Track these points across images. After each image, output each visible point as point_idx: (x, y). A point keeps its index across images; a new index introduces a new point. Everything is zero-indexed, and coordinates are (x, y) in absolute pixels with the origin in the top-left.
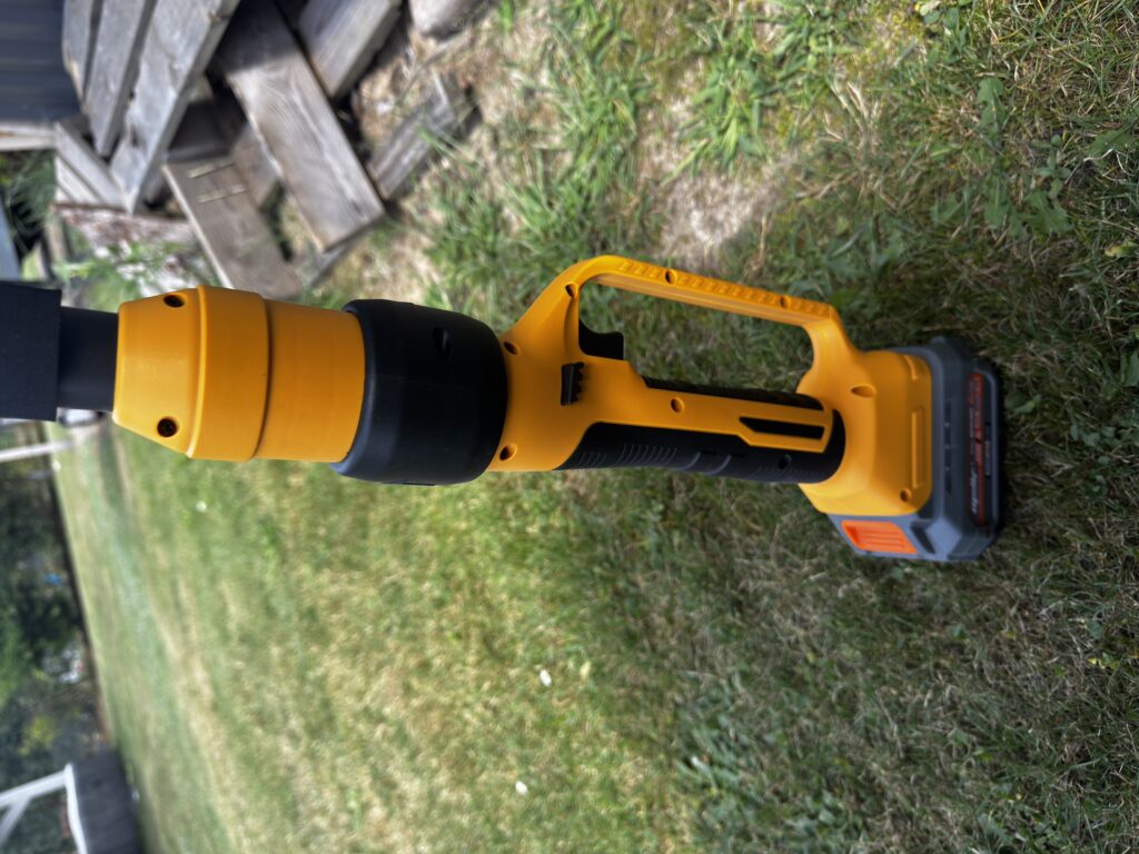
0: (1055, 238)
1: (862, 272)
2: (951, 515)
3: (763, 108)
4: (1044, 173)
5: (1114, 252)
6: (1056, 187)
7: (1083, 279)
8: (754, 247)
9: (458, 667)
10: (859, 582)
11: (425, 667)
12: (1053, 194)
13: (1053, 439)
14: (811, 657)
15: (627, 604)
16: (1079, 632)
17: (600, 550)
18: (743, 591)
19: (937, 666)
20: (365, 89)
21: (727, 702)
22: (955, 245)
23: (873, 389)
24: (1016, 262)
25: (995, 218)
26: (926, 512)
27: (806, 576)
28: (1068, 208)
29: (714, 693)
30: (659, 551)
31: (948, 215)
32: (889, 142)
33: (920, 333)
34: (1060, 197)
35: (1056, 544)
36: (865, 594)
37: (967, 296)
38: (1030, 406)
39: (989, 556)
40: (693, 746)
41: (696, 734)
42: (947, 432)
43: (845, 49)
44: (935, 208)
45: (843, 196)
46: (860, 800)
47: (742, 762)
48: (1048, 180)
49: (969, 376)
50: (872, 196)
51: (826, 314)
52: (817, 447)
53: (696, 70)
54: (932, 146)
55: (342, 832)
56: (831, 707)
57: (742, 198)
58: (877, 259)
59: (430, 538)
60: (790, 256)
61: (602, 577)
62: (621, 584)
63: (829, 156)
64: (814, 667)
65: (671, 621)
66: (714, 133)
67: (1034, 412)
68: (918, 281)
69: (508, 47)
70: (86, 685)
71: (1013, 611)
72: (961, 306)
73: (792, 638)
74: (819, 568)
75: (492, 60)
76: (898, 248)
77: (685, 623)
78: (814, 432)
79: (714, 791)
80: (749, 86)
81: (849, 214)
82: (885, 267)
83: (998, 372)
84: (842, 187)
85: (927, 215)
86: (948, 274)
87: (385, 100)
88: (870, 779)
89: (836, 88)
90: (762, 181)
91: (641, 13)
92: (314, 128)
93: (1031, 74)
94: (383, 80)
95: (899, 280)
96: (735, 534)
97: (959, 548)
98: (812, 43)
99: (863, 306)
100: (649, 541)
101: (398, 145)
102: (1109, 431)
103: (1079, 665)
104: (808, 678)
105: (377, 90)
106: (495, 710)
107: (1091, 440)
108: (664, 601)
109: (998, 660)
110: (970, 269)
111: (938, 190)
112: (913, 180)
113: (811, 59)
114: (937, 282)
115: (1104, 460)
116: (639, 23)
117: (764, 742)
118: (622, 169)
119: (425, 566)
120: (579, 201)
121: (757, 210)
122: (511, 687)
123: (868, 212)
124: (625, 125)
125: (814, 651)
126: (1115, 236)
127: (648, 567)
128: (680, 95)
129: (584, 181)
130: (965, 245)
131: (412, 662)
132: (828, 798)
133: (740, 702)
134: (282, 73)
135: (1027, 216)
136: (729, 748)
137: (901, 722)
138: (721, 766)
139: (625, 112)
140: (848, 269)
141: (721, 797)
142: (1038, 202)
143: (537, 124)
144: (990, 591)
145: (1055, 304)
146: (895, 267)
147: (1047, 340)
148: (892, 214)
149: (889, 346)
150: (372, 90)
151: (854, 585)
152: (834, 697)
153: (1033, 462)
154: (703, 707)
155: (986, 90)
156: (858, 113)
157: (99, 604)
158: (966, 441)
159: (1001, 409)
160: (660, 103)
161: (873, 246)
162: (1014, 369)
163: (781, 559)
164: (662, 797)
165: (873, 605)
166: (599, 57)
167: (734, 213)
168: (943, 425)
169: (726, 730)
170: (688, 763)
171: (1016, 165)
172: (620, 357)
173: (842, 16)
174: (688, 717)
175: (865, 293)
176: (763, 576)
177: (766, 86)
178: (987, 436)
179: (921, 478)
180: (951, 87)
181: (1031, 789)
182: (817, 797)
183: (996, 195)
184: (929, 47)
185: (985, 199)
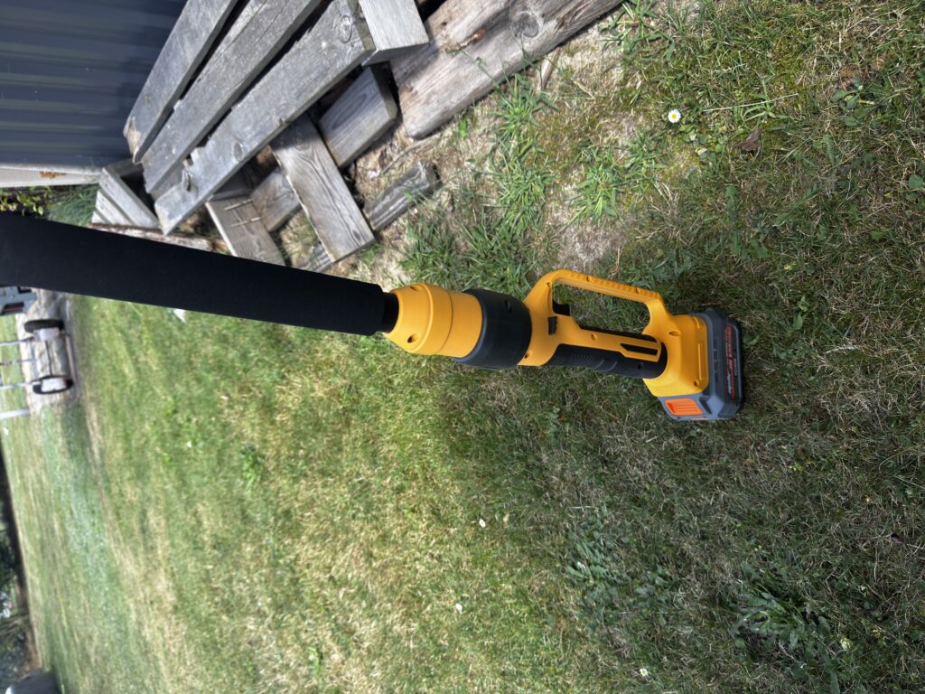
0: (762, 261)
1: (670, 277)
2: (718, 394)
3: (618, 192)
4: (757, 231)
5: (788, 268)
6: (762, 237)
7: (776, 280)
8: (613, 263)
9: (410, 533)
10: (673, 439)
11: (384, 538)
12: (761, 240)
13: (766, 356)
14: (647, 486)
15: (535, 473)
16: (784, 454)
17: (516, 441)
18: (608, 454)
19: (716, 482)
20: (361, 163)
21: (599, 522)
22: (716, 264)
23: (679, 332)
24: (745, 272)
25: (735, 251)
26: (706, 392)
27: (644, 441)
28: (768, 247)
29: (591, 519)
30: (556, 437)
31: (713, 249)
32: (683, 213)
33: (700, 307)
34: (764, 242)
35: (771, 410)
36: (676, 446)
37: (723, 289)
38: (755, 341)
39: (738, 419)
40: (577, 556)
41: (579, 547)
42: (715, 353)
43: (661, 166)
44: (706, 246)
45: (660, 238)
46: (678, 567)
47: (609, 559)
48: (759, 233)
49: (724, 327)
50: (675, 239)
51: (656, 297)
52: (655, 359)
53: (579, 170)
54: (705, 216)
55: (302, 681)
56: (660, 514)
57: (605, 237)
58: (678, 271)
59: (393, 447)
60: (633, 268)
61: (518, 458)
62: (531, 460)
63: (653, 218)
64: (649, 493)
65: (563, 479)
66: (590, 203)
67: (756, 345)
68: (698, 281)
69: (462, 146)
70: (19, 621)
71: (752, 447)
72: (720, 294)
73: (637, 478)
74: (651, 435)
75: (451, 153)
76: (688, 265)
77: (572, 479)
78: (653, 352)
79: (592, 582)
80: (610, 181)
81: (663, 248)
82: (682, 275)
83: (739, 325)
84: (659, 234)
85: (703, 249)
86: (713, 278)
87: (375, 170)
88: (683, 554)
89: (657, 186)
90: (615, 228)
91: (548, 137)
92: (329, 186)
93: (749, 186)
94: (374, 158)
95: (689, 281)
96: (602, 422)
97: (723, 410)
98: (644, 163)
99: (671, 294)
100: (550, 431)
101: (388, 199)
102: (790, 351)
103: (785, 471)
104: (647, 499)
105: (370, 163)
106: (439, 558)
107: (783, 356)
108: (559, 467)
109: (746, 474)
110: (724, 276)
111: (708, 237)
112: (696, 232)
113: (643, 170)
114: (708, 282)
115: (789, 366)
116: (547, 142)
117: (622, 543)
118: (536, 221)
119: (387, 466)
120: (509, 237)
121: (613, 243)
122: (452, 539)
123: (673, 247)
124: (537, 197)
125: (649, 483)
126: (788, 260)
127: (549, 447)
128: (570, 182)
129: (513, 225)
130: (721, 264)
131: (374, 536)
132: (660, 570)
133: (607, 522)
134: (309, 151)
135: (749, 251)
136: (600, 551)
137: (699, 516)
138: (595, 564)
139: (538, 190)
140: (663, 275)
141: (595, 585)
142: (754, 244)
143: (481, 192)
144: (741, 437)
145: (764, 291)
146: (687, 274)
147: (760, 308)
148: (685, 248)
149: (686, 313)
150: (366, 163)
151: (670, 441)
152: (661, 507)
153: (757, 369)
154: (584, 528)
155: (729, 191)
156: (668, 198)
157: (43, 547)
158: (724, 358)
159: (741, 343)
160: (558, 185)
161: (675, 264)
162: (746, 323)
163: (630, 433)
164: (557, 593)
165: (681, 451)
166: (523, 159)
167: (601, 245)
168: (714, 361)
169: (599, 541)
170: (574, 567)
171: (744, 226)
172: (568, 314)
173: (660, 150)
174: (575, 536)
175: (672, 287)
176: (620, 443)
177: (619, 182)
178: (734, 357)
179: (703, 375)
180: (713, 189)
181: (766, 541)
182: (654, 569)
183: (735, 240)
184: (702, 170)
185: (730, 242)
